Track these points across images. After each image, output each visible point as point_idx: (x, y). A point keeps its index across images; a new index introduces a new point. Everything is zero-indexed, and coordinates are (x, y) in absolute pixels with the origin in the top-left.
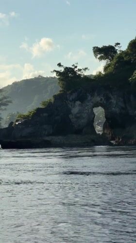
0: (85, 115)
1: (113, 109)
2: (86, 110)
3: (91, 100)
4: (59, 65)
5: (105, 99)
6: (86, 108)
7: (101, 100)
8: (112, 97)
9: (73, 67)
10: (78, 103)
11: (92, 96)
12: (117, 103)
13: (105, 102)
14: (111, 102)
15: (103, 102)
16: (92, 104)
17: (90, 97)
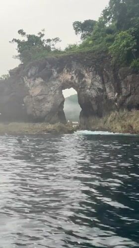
0: (50, 98)
1: (88, 90)
2: (51, 91)
3: (57, 77)
4: (21, 32)
5: (76, 77)
6: (52, 88)
7: (72, 78)
8: (86, 75)
9: (39, 36)
10: (39, 80)
11: (60, 71)
12: (92, 84)
13: (77, 81)
14: (85, 81)
15: (74, 81)
16: (59, 83)
17: (56, 73)
